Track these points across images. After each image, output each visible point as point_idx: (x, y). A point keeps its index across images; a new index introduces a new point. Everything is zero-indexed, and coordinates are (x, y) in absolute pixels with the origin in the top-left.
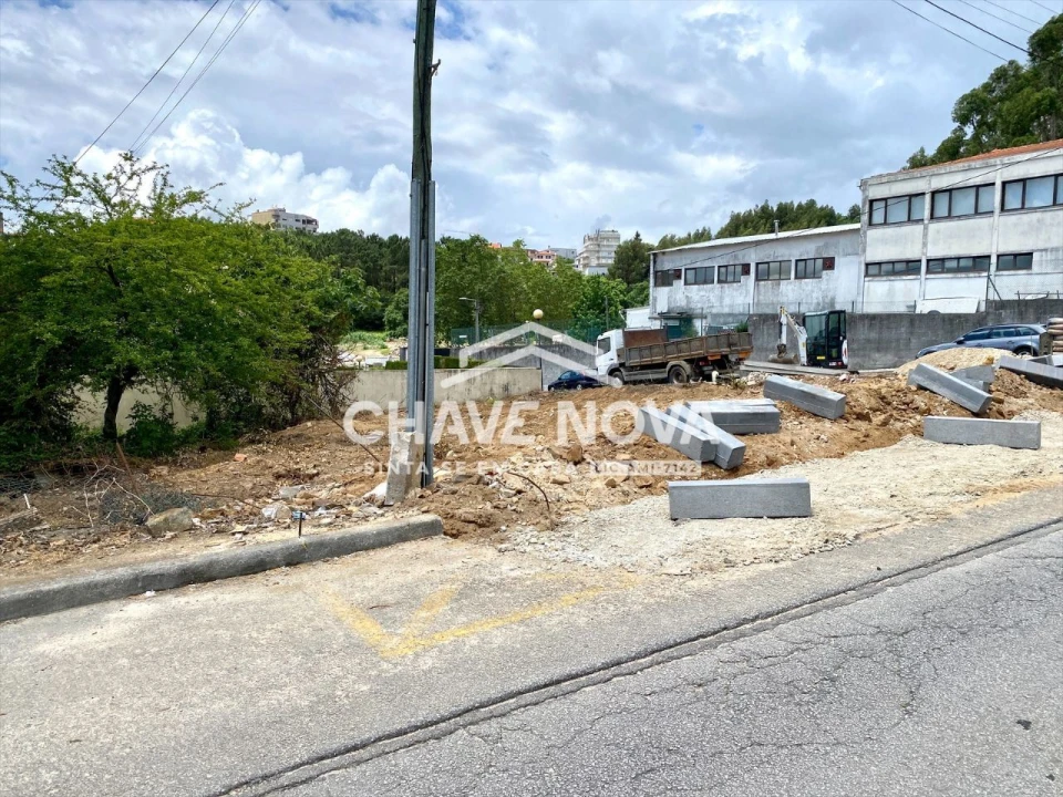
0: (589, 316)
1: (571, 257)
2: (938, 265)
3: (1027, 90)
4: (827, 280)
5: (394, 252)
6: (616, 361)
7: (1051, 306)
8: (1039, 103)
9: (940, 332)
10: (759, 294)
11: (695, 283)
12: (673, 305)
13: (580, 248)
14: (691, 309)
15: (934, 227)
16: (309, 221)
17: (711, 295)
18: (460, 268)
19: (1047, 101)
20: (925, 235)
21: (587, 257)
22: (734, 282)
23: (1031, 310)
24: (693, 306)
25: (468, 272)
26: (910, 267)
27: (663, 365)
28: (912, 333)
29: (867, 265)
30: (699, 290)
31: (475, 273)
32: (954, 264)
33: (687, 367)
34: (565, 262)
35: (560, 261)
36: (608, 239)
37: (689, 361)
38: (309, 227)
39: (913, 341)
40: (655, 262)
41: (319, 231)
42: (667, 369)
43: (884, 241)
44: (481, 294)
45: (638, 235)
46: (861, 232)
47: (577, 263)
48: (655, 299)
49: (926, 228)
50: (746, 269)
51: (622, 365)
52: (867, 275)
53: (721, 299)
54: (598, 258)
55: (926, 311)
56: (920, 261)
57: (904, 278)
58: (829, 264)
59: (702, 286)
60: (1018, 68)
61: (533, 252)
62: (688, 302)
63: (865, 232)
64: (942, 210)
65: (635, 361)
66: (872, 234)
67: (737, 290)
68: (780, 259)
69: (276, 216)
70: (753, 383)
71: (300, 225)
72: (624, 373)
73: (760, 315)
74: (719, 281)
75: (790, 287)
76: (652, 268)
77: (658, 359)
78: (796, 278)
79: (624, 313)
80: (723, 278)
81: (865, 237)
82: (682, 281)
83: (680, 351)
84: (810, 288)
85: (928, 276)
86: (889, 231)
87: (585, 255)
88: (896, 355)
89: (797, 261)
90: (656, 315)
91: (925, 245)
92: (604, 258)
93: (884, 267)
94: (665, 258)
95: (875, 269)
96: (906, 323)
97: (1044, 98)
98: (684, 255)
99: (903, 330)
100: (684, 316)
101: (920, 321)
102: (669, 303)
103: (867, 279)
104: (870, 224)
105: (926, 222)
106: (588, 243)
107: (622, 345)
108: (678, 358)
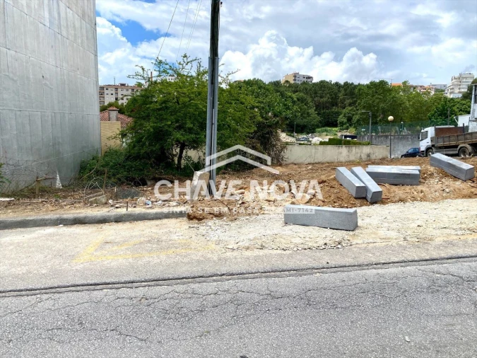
0: (439, 120)
1: (443, 88)
5: (345, 90)
6: (430, 144)
13: (449, 83)
16: (309, 78)
18: (373, 96)
21: (453, 88)
25: (377, 98)
27: (456, 146)
31: (380, 99)
33: (470, 148)
34: (440, 91)
35: (437, 90)
36: (466, 78)
37: (471, 145)
38: (309, 80)
40: (475, 90)
41: (313, 82)
42: (458, 149)
44: (383, 109)
47: (446, 91)
48: (474, 110)
51: (433, 146)
54: (459, 89)
61: (421, 87)
65: (441, 144)
69: (295, 76)
71: (305, 80)
72: (434, 150)
76: (474, 93)
77: (453, 143)
83: (466, 139)
90: (474, 119)
92: (462, 88)
106: (454, 81)
107: (434, 135)
108: (465, 143)
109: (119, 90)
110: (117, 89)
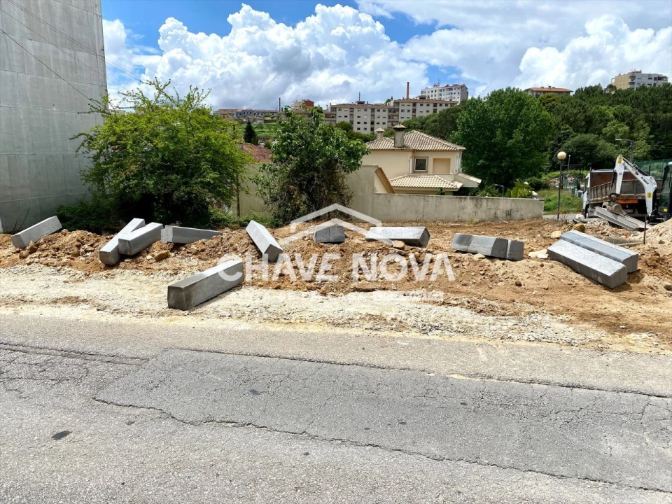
16: (660, 78)
38: (659, 82)
69: (633, 77)
71: (652, 82)
109: (355, 110)
110: (352, 109)
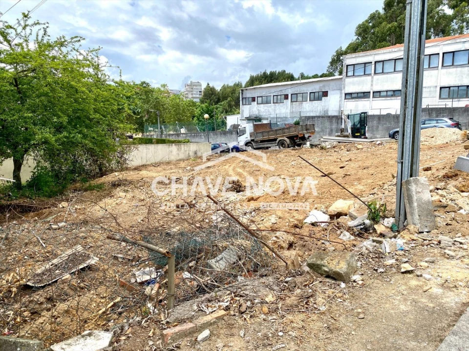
1: (179, 94)
2: (378, 94)
3: (384, 24)
4: (325, 101)
6: (249, 139)
7: (443, 111)
8: (390, 29)
9: (393, 123)
10: (292, 107)
11: (262, 104)
12: (251, 114)
13: (183, 90)
14: (260, 115)
15: (376, 77)
17: (270, 109)
19: (393, 28)
20: (372, 81)
22: (281, 103)
23: (434, 113)
24: (261, 114)
26: (365, 95)
27: (275, 140)
28: (379, 123)
29: (346, 94)
30: (264, 107)
32: (385, 94)
33: (288, 140)
36: (196, 86)
39: (380, 127)
40: (242, 94)
42: (277, 142)
43: (353, 84)
45: (208, 84)
46: (343, 80)
48: (243, 111)
49: (372, 78)
50: (286, 97)
51: (252, 140)
52: (345, 99)
53: (275, 110)
54: (192, 94)
55: (385, 114)
56: (370, 92)
57: (363, 100)
58: (325, 94)
59: (265, 105)
60: (379, 13)
62: (259, 113)
63: (345, 80)
64: (379, 70)
65: (260, 138)
66: (348, 80)
67: (282, 106)
68: (302, 92)
70: (329, 147)
72: (254, 144)
73: (306, 117)
74: (273, 103)
75: (307, 105)
76: (241, 96)
77: (272, 137)
78: (310, 100)
79: (226, 118)
80: (275, 101)
81: (345, 82)
82: (256, 102)
83: (284, 133)
84: (317, 105)
85: (374, 99)
86: (356, 79)
87: (186, 93)
88: (372, 133)
89: (310, 93)
90: (244, 118)
91: (372, 85)
92: (195, 94)
93: (353, 96)
94: (247, 92)
95: (349, 96)
96: (376, 119)
97: (392, 27)
98: (256, 91)
99: (375, 122)
100: (258, 118)
101: (383, 118)
102: (250, 113)
103: (346, 100)
104: (347, 76)
105: (373, 75)
106: (187, 87)
107: (253, 131)
108: (283, 136)
